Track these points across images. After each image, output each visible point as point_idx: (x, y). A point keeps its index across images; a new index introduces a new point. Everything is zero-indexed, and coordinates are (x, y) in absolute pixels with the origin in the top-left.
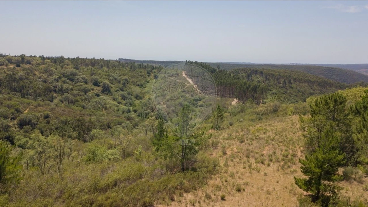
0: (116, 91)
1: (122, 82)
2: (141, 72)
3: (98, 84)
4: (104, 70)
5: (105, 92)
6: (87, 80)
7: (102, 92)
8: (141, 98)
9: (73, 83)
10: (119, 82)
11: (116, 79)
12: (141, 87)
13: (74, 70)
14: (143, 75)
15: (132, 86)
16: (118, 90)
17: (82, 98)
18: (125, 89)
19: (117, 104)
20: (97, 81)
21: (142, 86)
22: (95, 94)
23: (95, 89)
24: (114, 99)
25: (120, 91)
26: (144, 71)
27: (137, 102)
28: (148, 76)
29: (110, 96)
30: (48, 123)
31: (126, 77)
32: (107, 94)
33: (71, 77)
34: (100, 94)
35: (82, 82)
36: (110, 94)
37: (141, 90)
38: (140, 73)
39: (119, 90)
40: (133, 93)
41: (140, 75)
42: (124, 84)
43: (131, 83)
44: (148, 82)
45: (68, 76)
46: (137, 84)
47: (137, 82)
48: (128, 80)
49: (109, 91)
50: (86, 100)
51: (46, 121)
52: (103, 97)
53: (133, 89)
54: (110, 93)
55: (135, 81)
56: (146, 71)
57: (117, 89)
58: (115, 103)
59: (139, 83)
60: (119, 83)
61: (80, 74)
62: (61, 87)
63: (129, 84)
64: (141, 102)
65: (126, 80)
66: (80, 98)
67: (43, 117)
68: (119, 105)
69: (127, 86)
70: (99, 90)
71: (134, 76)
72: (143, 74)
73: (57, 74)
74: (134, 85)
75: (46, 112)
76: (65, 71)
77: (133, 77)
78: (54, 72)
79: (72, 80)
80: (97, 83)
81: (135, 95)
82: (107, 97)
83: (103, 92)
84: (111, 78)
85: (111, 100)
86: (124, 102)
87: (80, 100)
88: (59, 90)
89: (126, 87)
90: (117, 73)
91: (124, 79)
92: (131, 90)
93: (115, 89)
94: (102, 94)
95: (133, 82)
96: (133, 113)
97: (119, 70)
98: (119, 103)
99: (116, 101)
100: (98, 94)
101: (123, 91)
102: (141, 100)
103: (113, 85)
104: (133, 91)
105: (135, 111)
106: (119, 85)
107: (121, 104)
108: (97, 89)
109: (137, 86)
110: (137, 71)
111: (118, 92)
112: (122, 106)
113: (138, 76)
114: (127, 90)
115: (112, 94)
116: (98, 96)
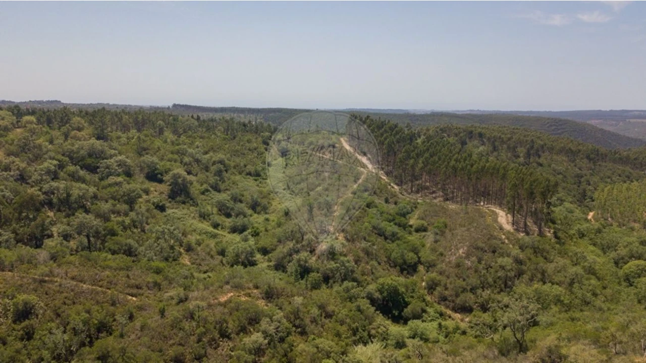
0: (203, 193)
1: (213, 168)
2: (249, 141)
3: (159, 176)
4: (169, 140)
5: (178, 199)
6: (129, 167)
7: (170, 197)
8: (265, 209)
9: (96, 178)
10: (207, 169)
11: (197, 161)
12: (256, 178)
13: (98, 144)
14: (255, 149)
15: (238, 177)
16: (207, 190)
17: (124, 221)
18: (222, 187)
19: (211, 229)
20: (156, 169)
21: (258, 175)
22: (154, 204)
23: (152, 189)
24: (203, 216)
25: (213, 192)
26: (256, 138)
27: (257, 220)
28: (266, 149)
29: (191, 208)
30: (29, 335)
31: (220, 156)
32: (184, 203)
33: (89, 161)
34: (168, 205)
35: (118, 175)
36: (191, 202)
37: (258, 186)
38: (247, 144)
39: (210, 188)
40: (243, 196)
41: (249, 150)
42: (219, 173)
43: (234, 171)
45: (83, 159)
46: (248, 171)
47: (245, 166)
48: (227, 162)
49: (188, 194)
50: (136, 227)
51: (23, 329)
52: (174, 211)
53: (240, 185)
54: (191, 199)
55: (242, 164)
56: (260, 139)
57: (205, 186)
58: (206, 226)
59: (250, 168)
60: (207, 171)
61: (113, 152)
62: (65, 195)
63: (229, 172)
64: (267, 220)
65: (221, 162)
66: (118, 223)
67: (10, 315)
68: (216, 231)
69: (226, 179)
70: (162, 193)
71: (237, 151)
72: (255, 145)
73: (52, 154)
74: (240, 173)
75: (22, 297)
76: (73, 145)
77: (236, 153)
78: (45, 150)
79: (93, 169)
80: (157, 174)
81: (250, 201)
82: (185, 211)
83: (173, 196)
84: (186, 159)
85: (194, 218)
86: (228, 222)
87: (119, 230)
88: (59, 199)
89: (224, 182)
90: (198, 147)
91: (217, 159)
92: (237, 188)
93: (200, 188)
94: (170, 202)
95: (238, 166)
96: (258, 256)
97: (202, 137)
98: (216, 226)
99: (208, 222)
100: (161, 204)
101: (219, 191)
102: (266, 213)
103: (194, 175)
104: (242, 189)
105: (265, 251)
106: (207, 177)
107: (222, 228)
108: (156, 191)
109: (248, 176)
110: (240, 138)
111: (207, 196)
112: (225, 236)
113: (246, 152)
114: (228, 188)
115: (194, 202)
116: (162, 208)
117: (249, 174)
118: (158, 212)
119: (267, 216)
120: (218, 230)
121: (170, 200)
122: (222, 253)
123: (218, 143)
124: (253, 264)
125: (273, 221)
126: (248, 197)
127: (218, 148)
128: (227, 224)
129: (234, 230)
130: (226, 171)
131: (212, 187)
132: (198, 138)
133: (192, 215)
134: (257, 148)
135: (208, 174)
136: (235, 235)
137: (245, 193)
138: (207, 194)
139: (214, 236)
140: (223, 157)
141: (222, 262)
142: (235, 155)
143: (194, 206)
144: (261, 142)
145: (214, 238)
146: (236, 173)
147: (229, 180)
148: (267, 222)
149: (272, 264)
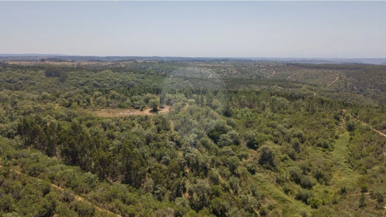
0: (283, 161)
1: (293, 140)
2: (324, 117)
3: (255, 145)
4: (267, 115)
5: (265, 165)
6: (237, 138)
7: (259, 163)
8: (326, 181)
10: (289, 141)
11: (283, 133)
12: (324, 149)
14: (327, 124)
15: (310, 148)
16: (286, 159)
18: (297, 156)
19: (282, 194)
20: (254, 140)
21: (326, 147)
22: (248, 168)
23: (250, 155)
24: (279, 182)
25: (290, 160)
26: (330, 114)
28: (336, 124)
29: (272, 173)
31: (299, 131)
32: (268, 168)
34: (257, 169)
35: (230, 145)
36: (273, 168)
37: (324, 157)
38: (322, 119)
39: (288, 157)
40: (311, 166)
41: (323, 124)
43: (307, 141)
44: (337, 138)
46: (318, 143)
47: (317, 138)
48: (304, 135)
49: (271, 162)
53: (311, 155)
54: (273, 166)
55: (315, 137)
56: (333, 115)
57: (285, 155)
58: (278, 191)
59: (321, 141)
63: (304, 143)
64: (326, 192)
65: (299, 136)
68: (286, 197)
69: (301, 150)
70: (256, 159)
71: (313, 125)
72: (328, 120)
74: (313, 145)
77: (312, 127)
79: (216, 139)
81: (316, 173)
82: (268, 176)
83: (262, 162)
84: (276, 132)
85: (272, 182)
86: (297, 189)
89: (299, 152)
90: (285, 122)
91: (297, 133)
92: (308, 158)
93: (282, 156)
94: (259, 167)
95: (311, 138)
97: (290, 113)
98: (286, 191)
99: (282, 186)
100: (252, 169)
101: (294, 159)
102: (326, 184)
103: (279, 144)
104: (312, 159)
106: (288, 147)
107: (291, 193)
108: (252, 156)
109: (318, 148)
110: (317, 114)
111: (285, 163)
112: (291, 202)
113: (320, 125)
114: (301, 157)
115: (275, 169)
116: (253, 172)
117: (319, 145)
118: (250, 174)
119: (327, 188)
120: (288, 195)
121: (259, 165)
123: (300, 118)
125: (331, 193)
127: (299, 123)
129: (299, 198)
130: (302, 143)
131: (290, 156)
132: (287, 114)
133: (272, 180)
134: (329, 122)
135: (288, 145)
136: (299, 201)
137: (313, 163)
138: (285, 161)
139: (284, 201)
140: (302, 131)
142: (311, 128)
143: (274, 172)
144: (333, 117)
145: (284, 203)
146: (310, 144)
147: (303, 150)
148: (326, 194)
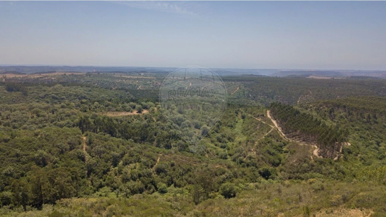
0: (212, 133)
1: (216, 124)
2: (230, 112)
8: (233, 141)
12: (231, 128)
14: (232, 116)
15: (224, 127)
18: (219, 131)
21: (232, 126)
24: (212, 142)
25: (216, 133)
26: (233, 110)
27: (230, 144)
28: (236, 116)
29: (209, 139)
32: (206, 137)
37: (231, 131)
38: (229, 114)
40: (225, 135)
41: (230, 116)
42: (218, 126)
43: (223, 125)
44: (237, 122)
46: (228, 125)
47: (228, 123)
48: (221, 121)
49: (208, 134)
52: (203, 140)
53: (225, 130)
54: (209, 136)
55: (226, 122)
57: (213, 131)
58: (213, 145)
59: (229, 124)
63: (222, 125)
64: (233, 144)
65: (219, 122)
68: (216, 147)
72: (232, 114)
74: (226, 126)
77: (225, 117)
81: (228, 137)
82: (207, 140)
85: (209, 142)
86: (220, 144)
89: (220, 129)
92: (224, 132)
96: (228, 156)
98: (216, 145)
101: (218, 132)
104: (226, 132)
105: (230, 155)
106: (214, 127)
107: (218, 146)
112: (219, 149)
113: (228, 117)
114: (221, 131)
117: (229, 126)
119: (233, 143)
122: (217, 154)
124: (226, 159)
125: (235, 144)
126: (227, 135)
128: (220, 145)
129: (222, 147)
130: (221, 125)
131: (215, 131)
136: (222, 149)
137: (227, 134)
138: (214, 134)
139: (215, 149)
140: (220, 120)
141: (217, 157)
142: (224, 119)
144: (235, 112)
149: (232, 159)
